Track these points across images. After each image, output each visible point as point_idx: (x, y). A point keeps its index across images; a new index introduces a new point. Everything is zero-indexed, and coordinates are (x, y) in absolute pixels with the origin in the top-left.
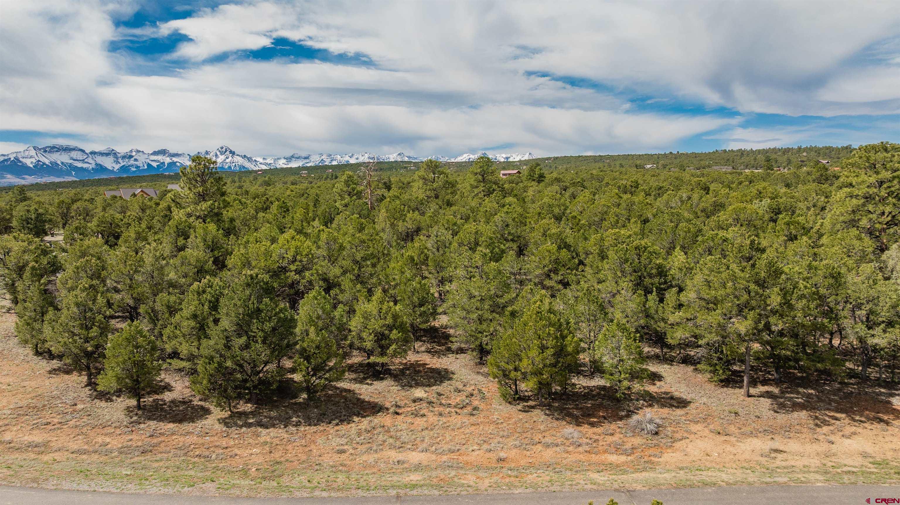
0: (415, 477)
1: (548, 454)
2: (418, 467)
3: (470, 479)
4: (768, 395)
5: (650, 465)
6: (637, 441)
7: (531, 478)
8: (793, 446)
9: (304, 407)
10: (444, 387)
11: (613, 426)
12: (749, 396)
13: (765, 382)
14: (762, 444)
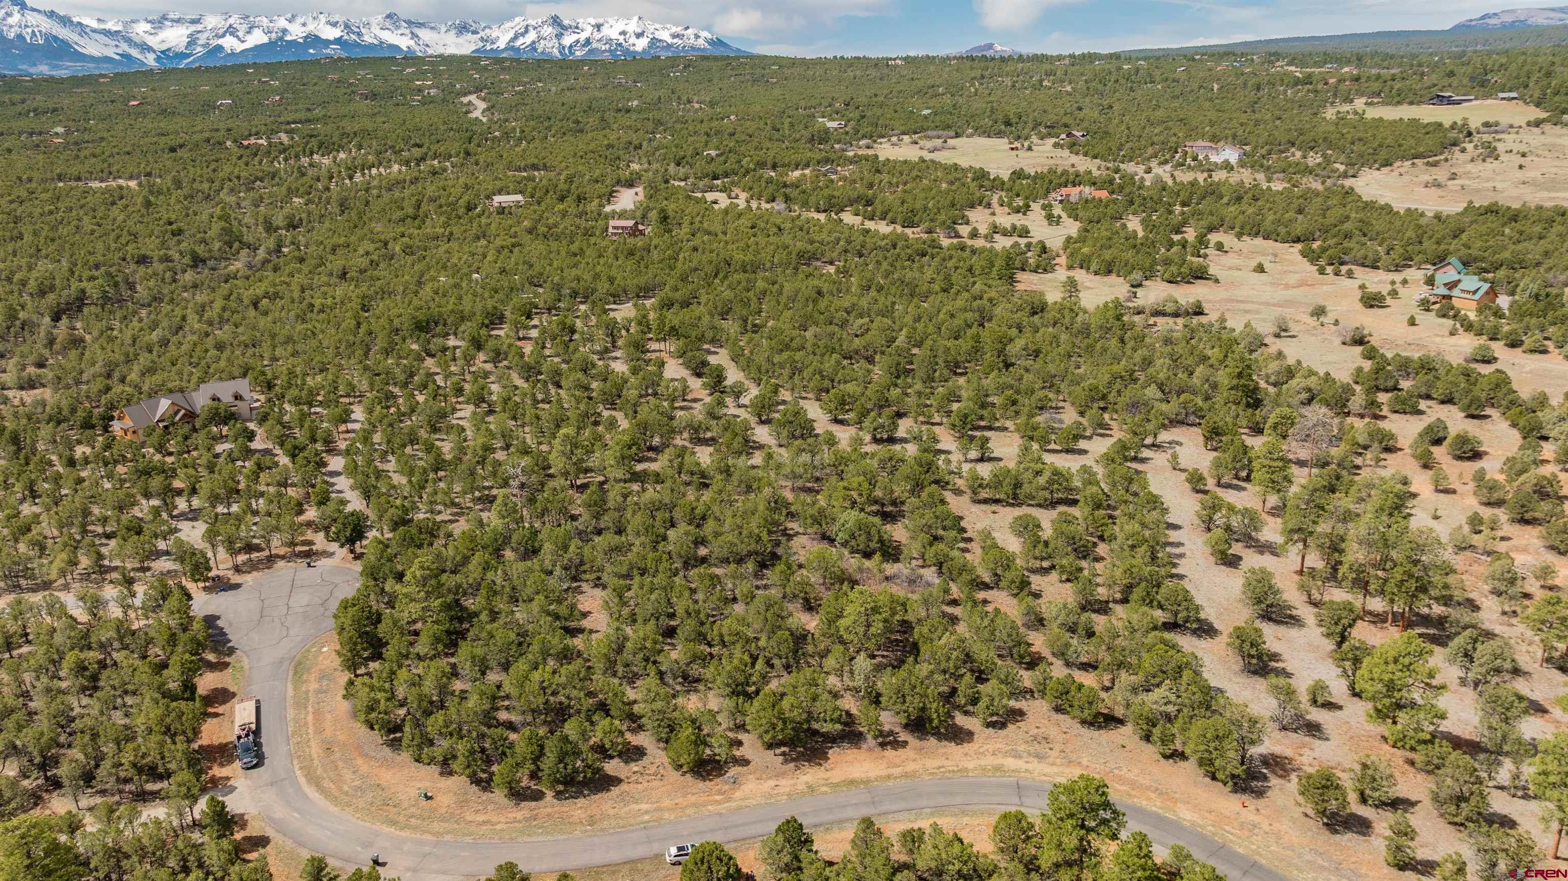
0: (646, 817)
1: (693, 799)
2: (647, 812)
3: (666, 815)
4: (784, 754)
5: (729, 800)
6: (726, 787)
7: (687, 812)
8: (783, 782)
9: (585, 783)
10: (645, 761)
11: (718, 780)
12: (776, 755)
13: (785, 745)
14: (772, 783)
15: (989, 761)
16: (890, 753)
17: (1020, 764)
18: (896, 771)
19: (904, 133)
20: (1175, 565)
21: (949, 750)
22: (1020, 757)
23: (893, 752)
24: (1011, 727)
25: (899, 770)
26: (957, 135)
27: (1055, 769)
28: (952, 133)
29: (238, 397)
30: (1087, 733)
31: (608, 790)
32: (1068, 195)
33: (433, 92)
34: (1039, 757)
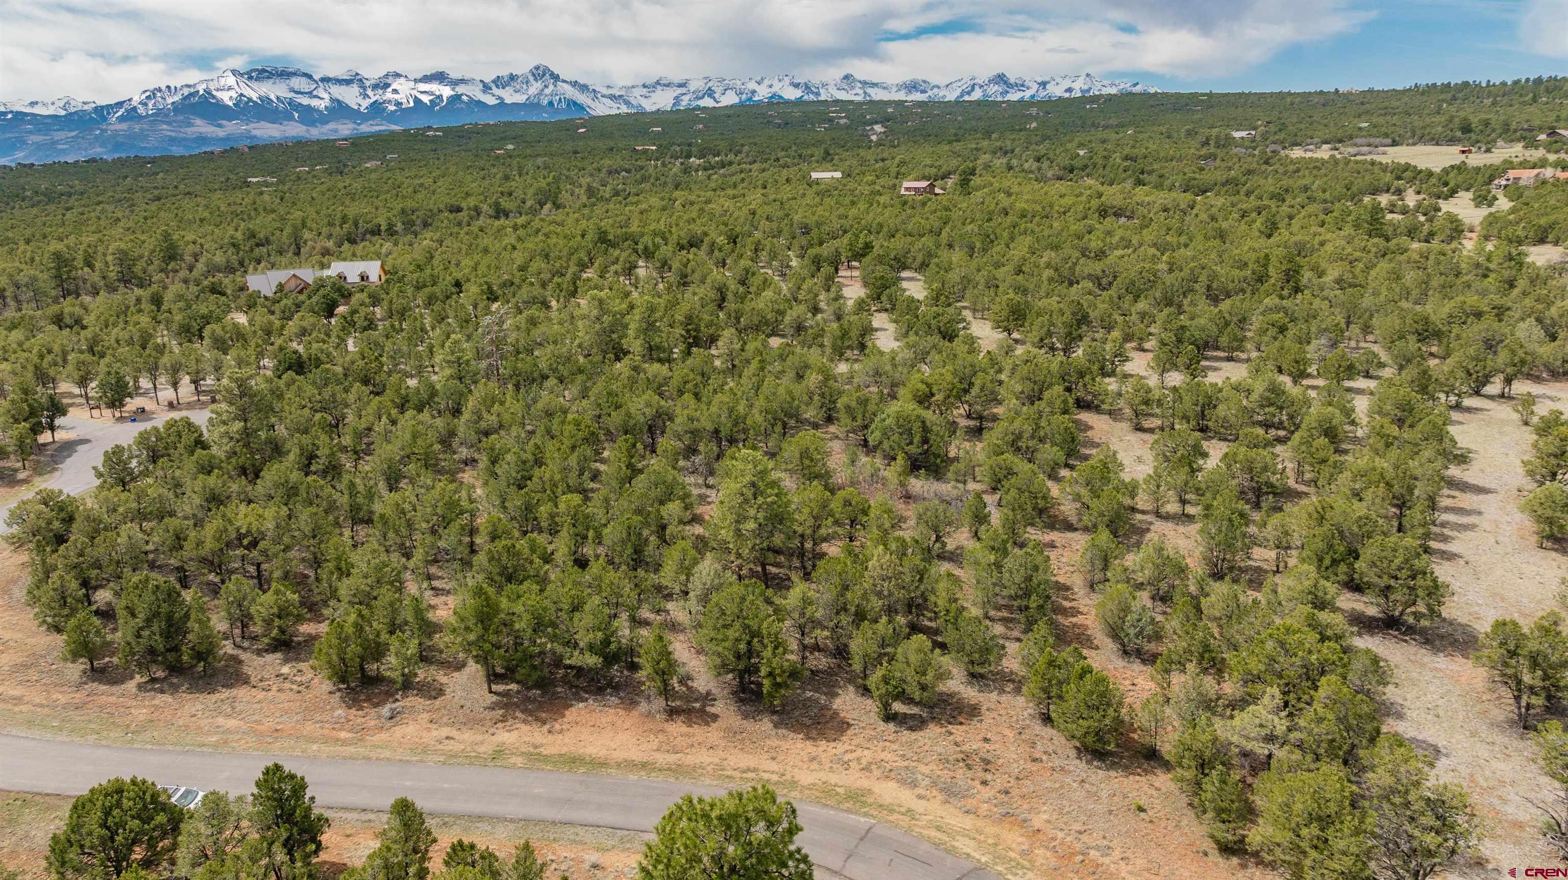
1: (308, 729)
2: (222, 732)
4: (504, 694)
6: (371, 723)
8: (463, 734)
9: (198, 677)
11: (371, 711)
12: (491, 692)
14: (445, 731)
15: (853, 779)
16: (677, 728)
17: (907, 797)
18: (663, 759)
19: (1326, 142)
20: (1445, 539)
21: (784, 745)
22: (914, 785)
23: (684, 729)
24: (933, 730)
25: (672, 758)
26: (1395, 143)
27: (968, 822)
28: (1389, 141)
29: (364, 278)
30: (1079, 767)
31: (213, 692)
32: (1517, 179)
33: (842, 121)
34: (950, 793)
